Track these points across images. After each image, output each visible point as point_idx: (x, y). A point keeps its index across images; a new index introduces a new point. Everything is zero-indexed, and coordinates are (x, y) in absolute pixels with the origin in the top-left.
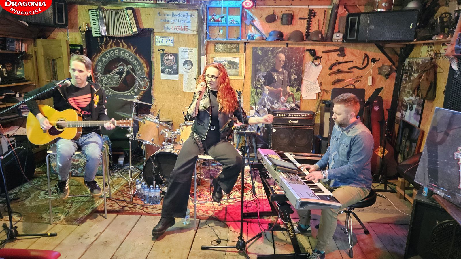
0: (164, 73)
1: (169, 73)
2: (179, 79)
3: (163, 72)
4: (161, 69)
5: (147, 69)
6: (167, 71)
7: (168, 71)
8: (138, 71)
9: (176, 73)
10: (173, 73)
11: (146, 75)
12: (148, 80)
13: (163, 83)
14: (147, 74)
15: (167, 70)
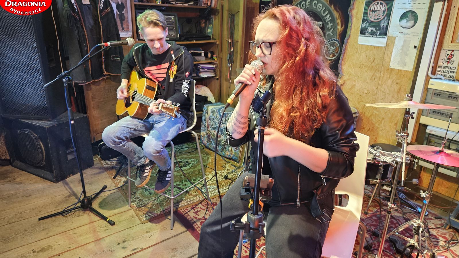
0: (364, 34)
1: (373, 34)
2: (387, 45)
3: (363, 32)
4: (361, 28)
5: (342, 27)
6: (370, 31)
7: (372, 30)
8: (329, 30)
9: (384, 33)
10: (378, 34)
11: (337, 38)
12: (340, 44)
13: (359, 51)
14: (340, 35)
15: (370, 29)
